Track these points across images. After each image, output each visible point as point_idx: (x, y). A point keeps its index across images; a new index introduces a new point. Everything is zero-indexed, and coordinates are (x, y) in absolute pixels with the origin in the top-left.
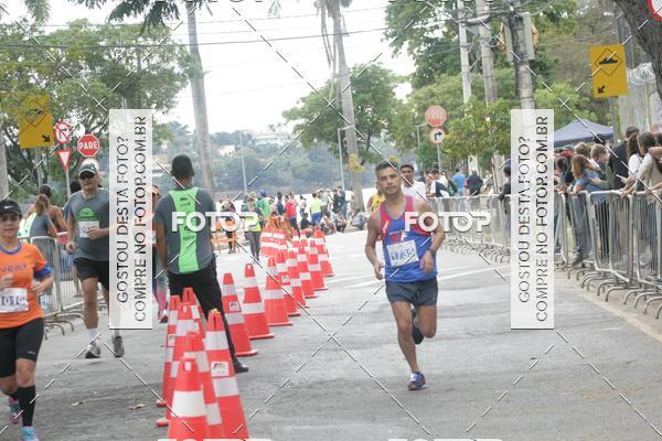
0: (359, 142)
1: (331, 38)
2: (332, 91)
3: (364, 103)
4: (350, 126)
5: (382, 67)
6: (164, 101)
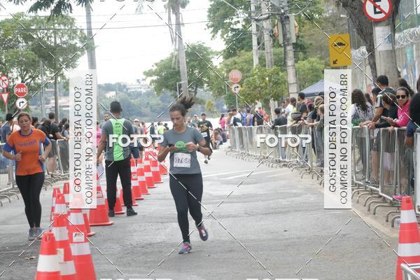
0: (189, 91)
1: (174, 27)
2: (174, 59)
3: (193, 67)
4: (184, 81)
5: (205, 45)
6: (70, 64)
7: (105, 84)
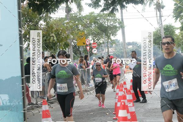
1: (159, 18)
2: (159, 31)
5: (172, 25)
6: (114, 34)
7: (128, 42)
